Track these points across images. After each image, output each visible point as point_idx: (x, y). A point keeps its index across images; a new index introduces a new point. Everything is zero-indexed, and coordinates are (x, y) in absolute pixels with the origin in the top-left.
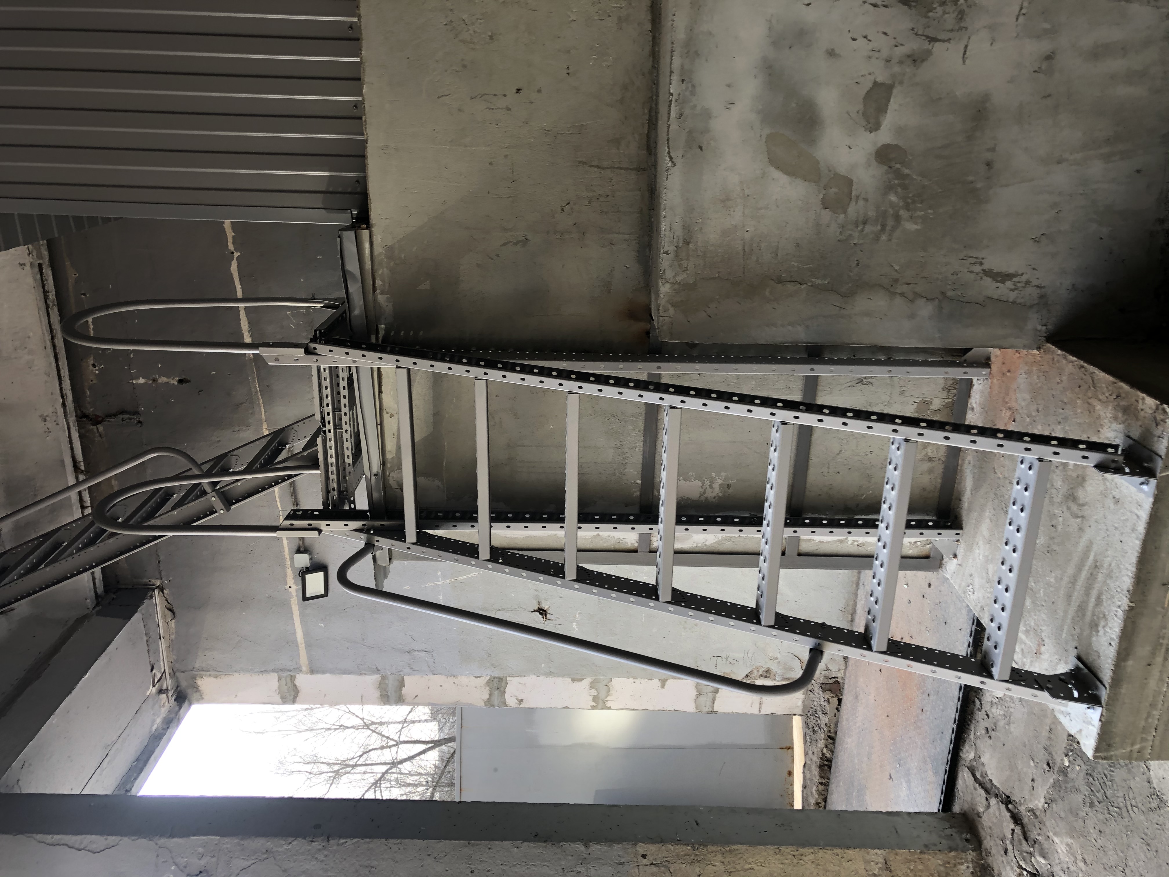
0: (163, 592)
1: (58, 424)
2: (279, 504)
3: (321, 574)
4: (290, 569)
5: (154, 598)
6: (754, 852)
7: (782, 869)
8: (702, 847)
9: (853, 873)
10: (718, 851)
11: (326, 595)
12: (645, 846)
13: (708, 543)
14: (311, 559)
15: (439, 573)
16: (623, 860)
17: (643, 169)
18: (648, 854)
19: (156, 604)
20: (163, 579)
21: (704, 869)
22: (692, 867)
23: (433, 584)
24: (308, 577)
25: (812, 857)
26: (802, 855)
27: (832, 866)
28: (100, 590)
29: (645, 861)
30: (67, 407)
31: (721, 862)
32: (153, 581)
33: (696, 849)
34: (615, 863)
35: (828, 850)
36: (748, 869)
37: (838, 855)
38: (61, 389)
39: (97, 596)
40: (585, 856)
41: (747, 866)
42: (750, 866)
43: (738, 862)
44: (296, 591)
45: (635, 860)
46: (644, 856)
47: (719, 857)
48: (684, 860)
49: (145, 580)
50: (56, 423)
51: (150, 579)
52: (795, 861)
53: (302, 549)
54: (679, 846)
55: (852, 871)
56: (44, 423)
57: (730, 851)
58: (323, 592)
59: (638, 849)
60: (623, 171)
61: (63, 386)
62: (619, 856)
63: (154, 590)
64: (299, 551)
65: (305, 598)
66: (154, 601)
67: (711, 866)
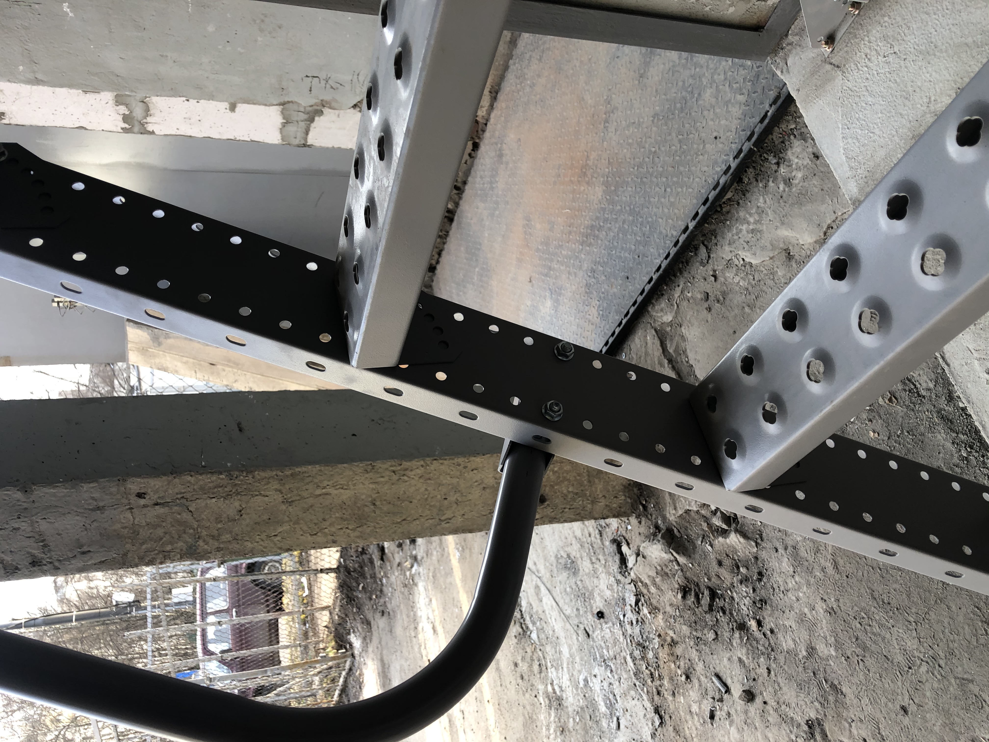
6: (332, 473)
7: (373, 489)
8: (245, 474)
10: (273, 477)
12: (142, 481)
16: (101, 504)
18: (149, 491)
21: (247, 502)
22: (227, 502)
25: (420, 471)
26: (406, 470)
27: (449, 479)
29: (142, 502)
31: (276, 490)
33: (234, 478)
34: (86, 509)
35: (446, 460)
36: (320, 495)
37: (459, 465)
40: (25, 505)
41: (318, 492)
42: (324, 491)
43: (304, 488)
45: (125, 501)
46: (140, 495)
47: (275, 485)
48: (213, 493)
52: (395, 477)
54: (204, 476)
57: (292, 475)
59: (129, 486)
62: (93, 498)
67: (260, 497)
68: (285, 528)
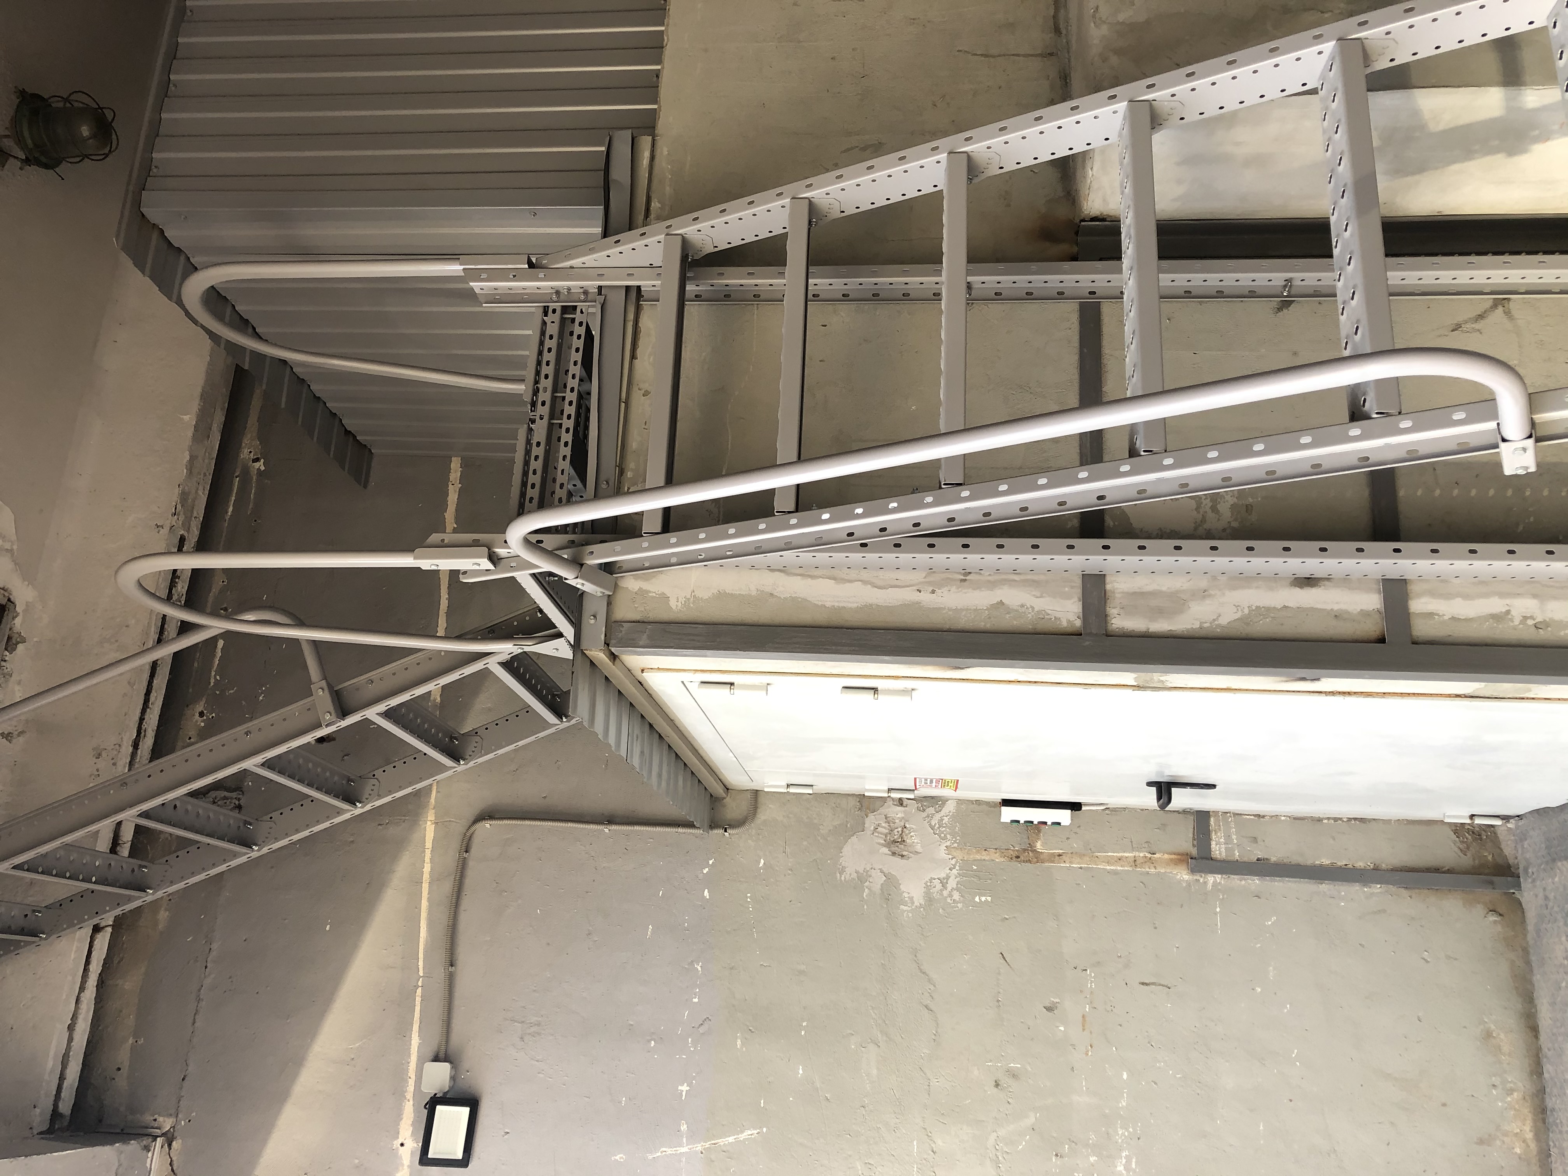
0: (170, 1146)
1: (114, 764)
2: (421, 964)
3: (465, 1111)
4: (411, 1102)
5: (150, 1154)
11: (464, 1162)
13: (1224, 621)
14: (453, 1078)
15: (684, 1128)
17: (1051, 54)
19: (151, 1169)
20: (180, 1116)
23: (669, 1151)
24: (439, 1108)
28: (66, 1107)
30: (139, 752)
32: (161, 1119)
38: (142, 719)
39: (55, 1114)
44: (412, 1153)
49: (148, 1118)
50: (113, 761)
51: (156, 1116)
53: (442, 1055)
56: (95, 760)
58: (460, 1156)
60: (1022, 58)
61: (146, 717)
63: (155, 1138)
64: (436, 1059)
65: (424, 1159)
66: (149, 1160)
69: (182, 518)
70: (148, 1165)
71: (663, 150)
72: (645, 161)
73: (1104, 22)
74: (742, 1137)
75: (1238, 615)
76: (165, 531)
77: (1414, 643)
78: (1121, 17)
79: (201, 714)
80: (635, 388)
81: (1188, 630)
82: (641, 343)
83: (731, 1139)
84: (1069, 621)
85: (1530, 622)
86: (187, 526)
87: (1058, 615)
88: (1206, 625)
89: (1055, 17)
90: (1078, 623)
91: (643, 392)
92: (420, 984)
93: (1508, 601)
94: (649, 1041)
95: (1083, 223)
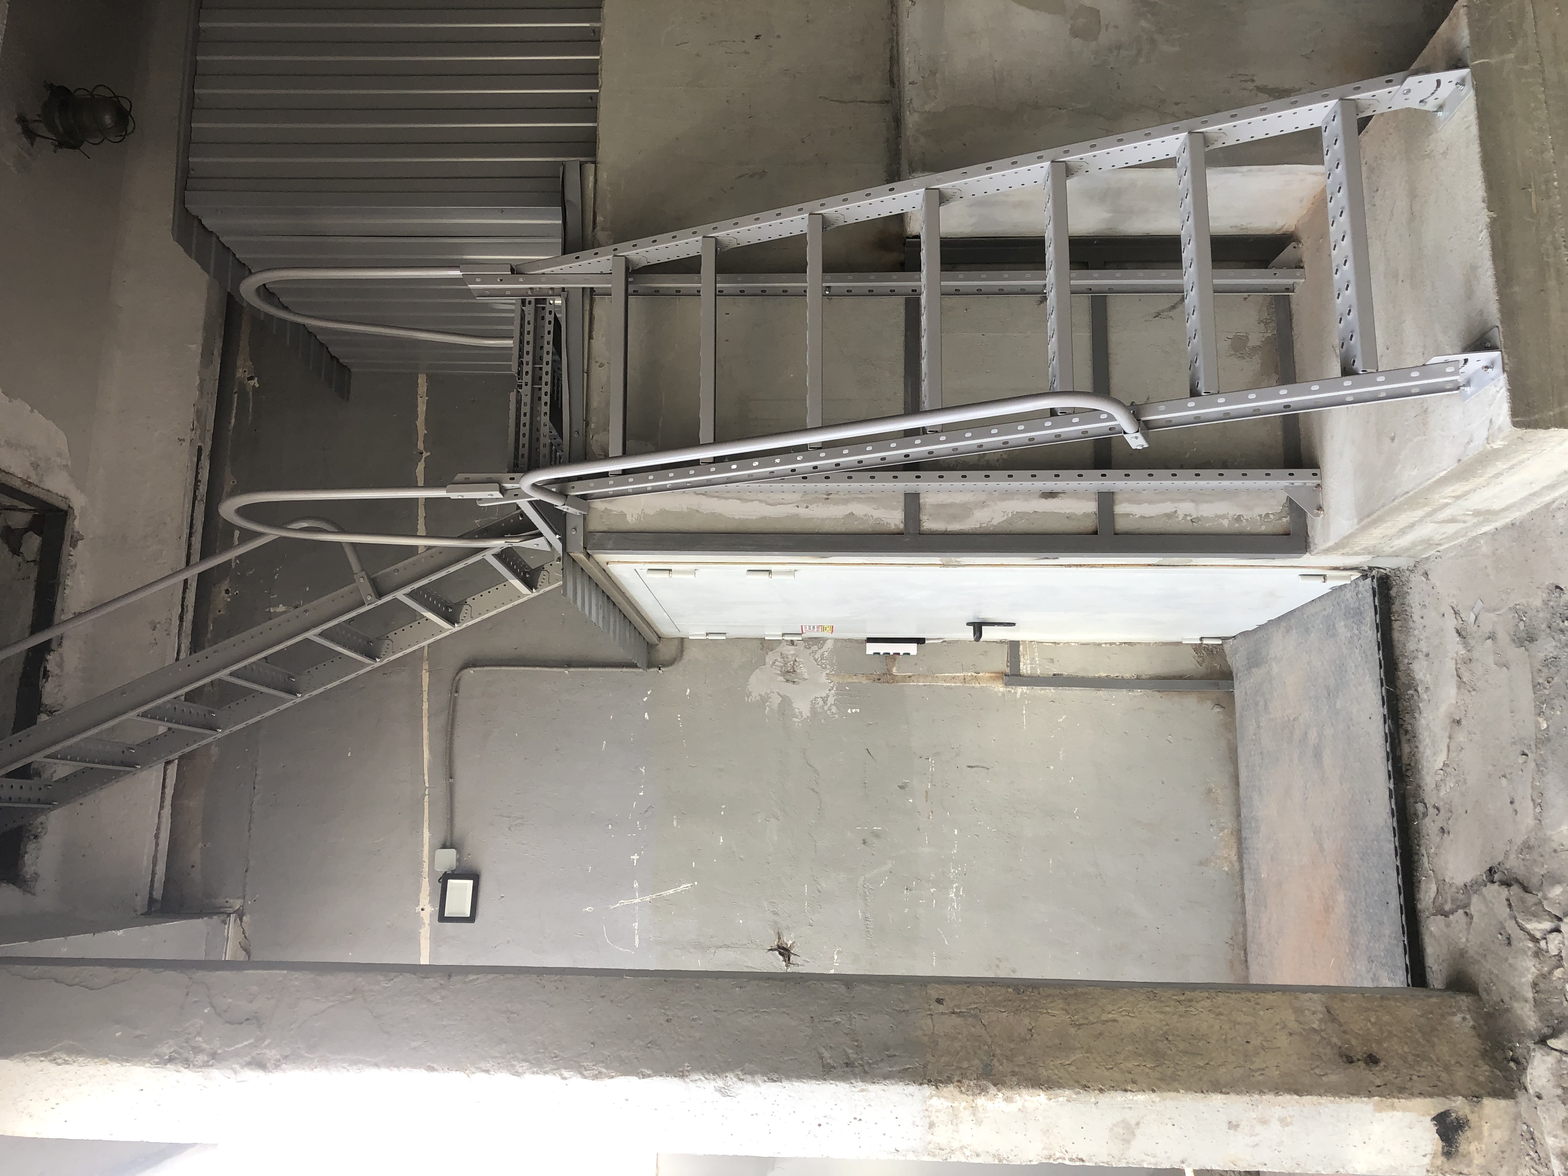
0: (241, 920)
1: (168, 634)
2: (426, 778)
3: (470, 883)
4: (427, 879)
5: (226, 926)
6: (1114, 997)
7: (1161, 1020)
8: (1031, 990)
9: (1278, 1027)
10: (1057, 994)
11: (471, 919)
12: (940, 987)
13: (995, 522)
14: (458, 860)
15: (636, 885)
16: (907, 1007)
17: (887, 102)
18: (947, 998)
19: (228, 937)
20: (247, 897)
21: (1037, 1020)
22: (1017, 1016)
23: (626, 902)
24: (450, 881)
25: (1207, 1003)
26: (1191, 1000)
27: (1242, 1016)
28: (158, 894)
29: (941, 1008)
30: (184, 623)
31: (1063, 1009)
32: (231, 901)
33: (1021, 992)
34: (893, 1009)
35: (1232, 993)
36: (1107, 1021)
37: (1249, 1001)
38: (183, 598)
39: (151, 900)
40: (847, 1000)
41: (1104, 1017)
42: (1110, 1016)
43: (1089, 1010)
44: (431, 915)
45: (927, 1006)
46: (939, 1001)
47: (1060, 1004)
48: (1004, 1007)
49: (220, 901)
50: (167, 632)
51: (227, 899)
52: (1182, 1009)
53: (448, 844)
54: (994, 988)
55: (1277, 1024)
56: (152, 632)
57: (1075, 994)
58: (468, 914)
59: (929, 991)
60: (867, 104)
61: (187, 596)
62: (900, 1000)
63: (229, 915)
64: (444, 847)
65: (442, 918)
66: (226, 931)
67: (1047, 1016)
68: (1077, 1056)
69: (198, 432)
70: (226, 934)
71: (603, 175)
72: (591, 185)
73: (915, 111)
74: (680, 889)
75: (1005, 517)
76: (186, 444)
77: (1116, 534)
78: (927, 108)
79: (227, 591)
80: (593, 362)
81: (972, 529)
82: (596, 326)
83: (671, 891)
84: (895, 525)
85: (1189, 518)
86: (202, 438)
87: (889, 521)
88: (983, 525)
89: (891, 71)
90: (902, 526)
91: (598, 364)
92: (427, 792)
93: (1176, 505)
94: (608, 825)
95: (908, 240)
